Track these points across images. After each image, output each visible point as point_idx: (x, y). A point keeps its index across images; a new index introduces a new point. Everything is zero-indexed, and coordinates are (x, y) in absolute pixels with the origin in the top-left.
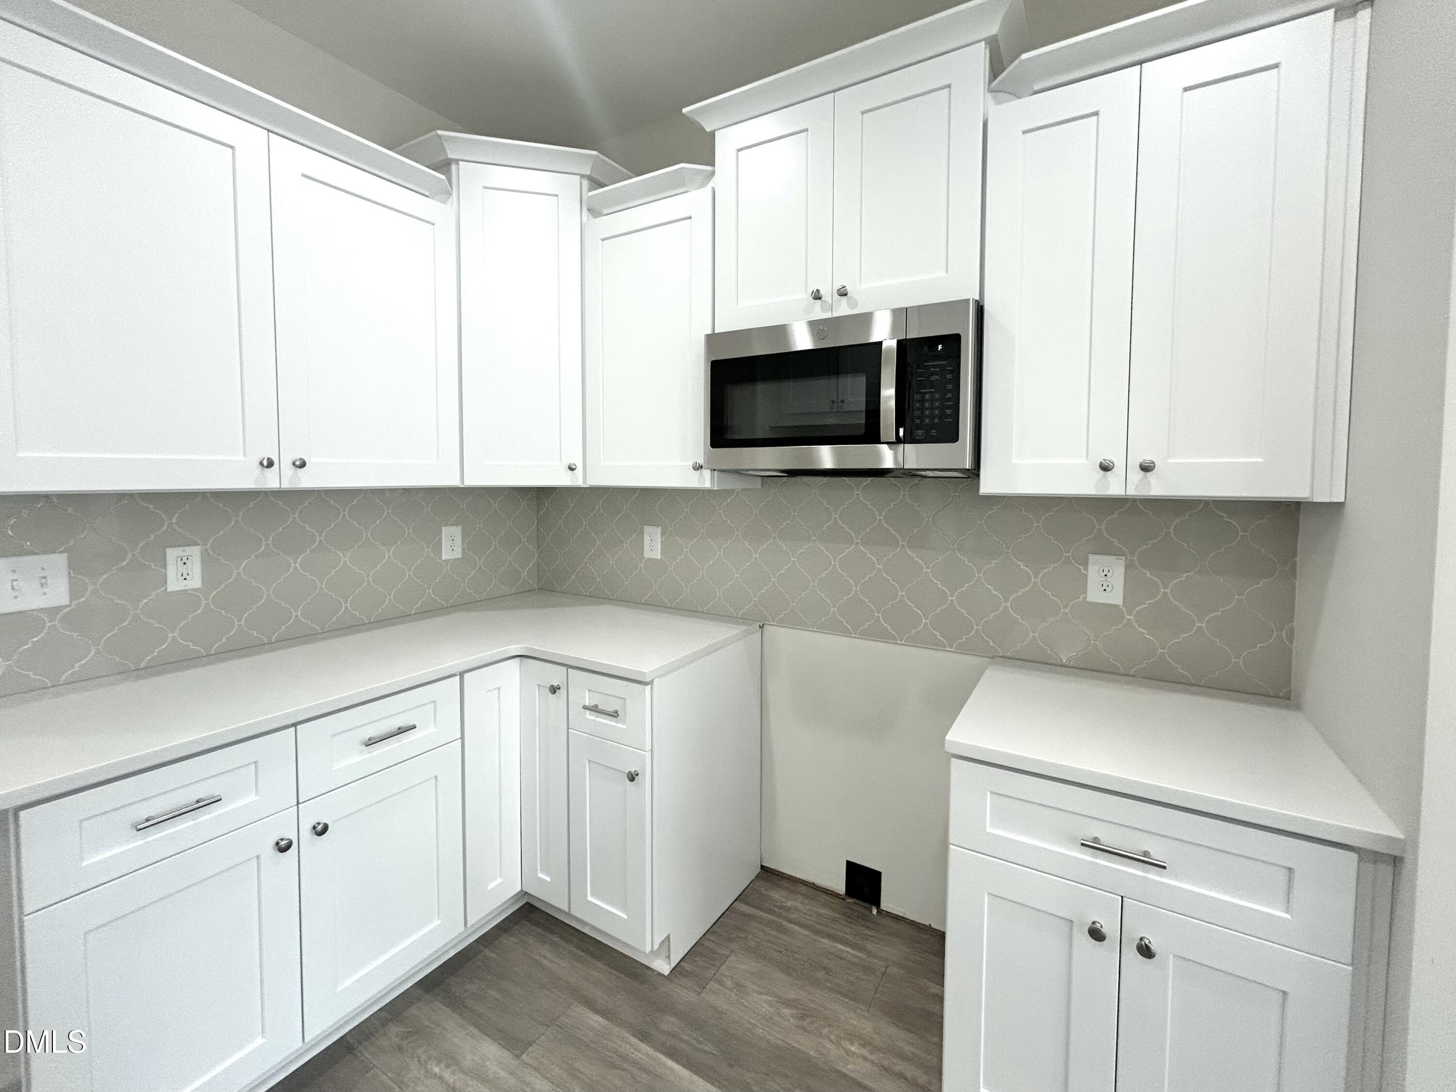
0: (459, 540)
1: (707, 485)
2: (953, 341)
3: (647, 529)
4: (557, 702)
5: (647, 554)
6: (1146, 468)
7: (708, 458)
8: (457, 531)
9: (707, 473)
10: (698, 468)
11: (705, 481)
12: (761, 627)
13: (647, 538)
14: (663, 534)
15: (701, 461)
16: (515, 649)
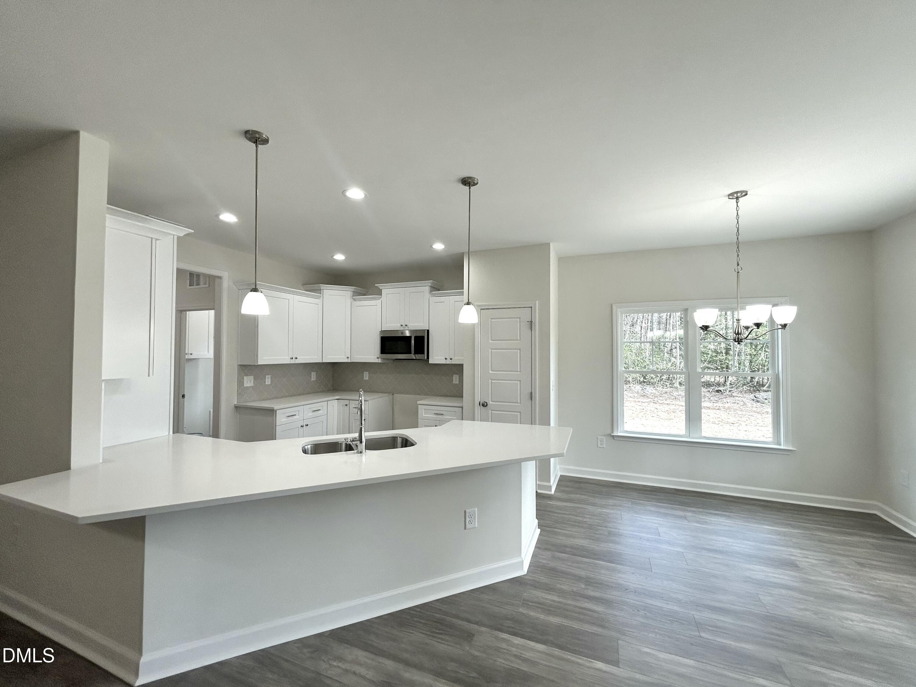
0: (315, 375)
1: (380, 362)
2: (423, 337)
3: (365, 372)
4: (347, 408)
5: (365, 379)
6: (451, 359)
7: (381, 356)
8: (315, 373)
9: (380, 359)
10: (378, 358)
11: (379, 361)
12: (393, 394)
13: (364, 374)
14: (369, 373)
15: (379, 357)
16: (337, 397)
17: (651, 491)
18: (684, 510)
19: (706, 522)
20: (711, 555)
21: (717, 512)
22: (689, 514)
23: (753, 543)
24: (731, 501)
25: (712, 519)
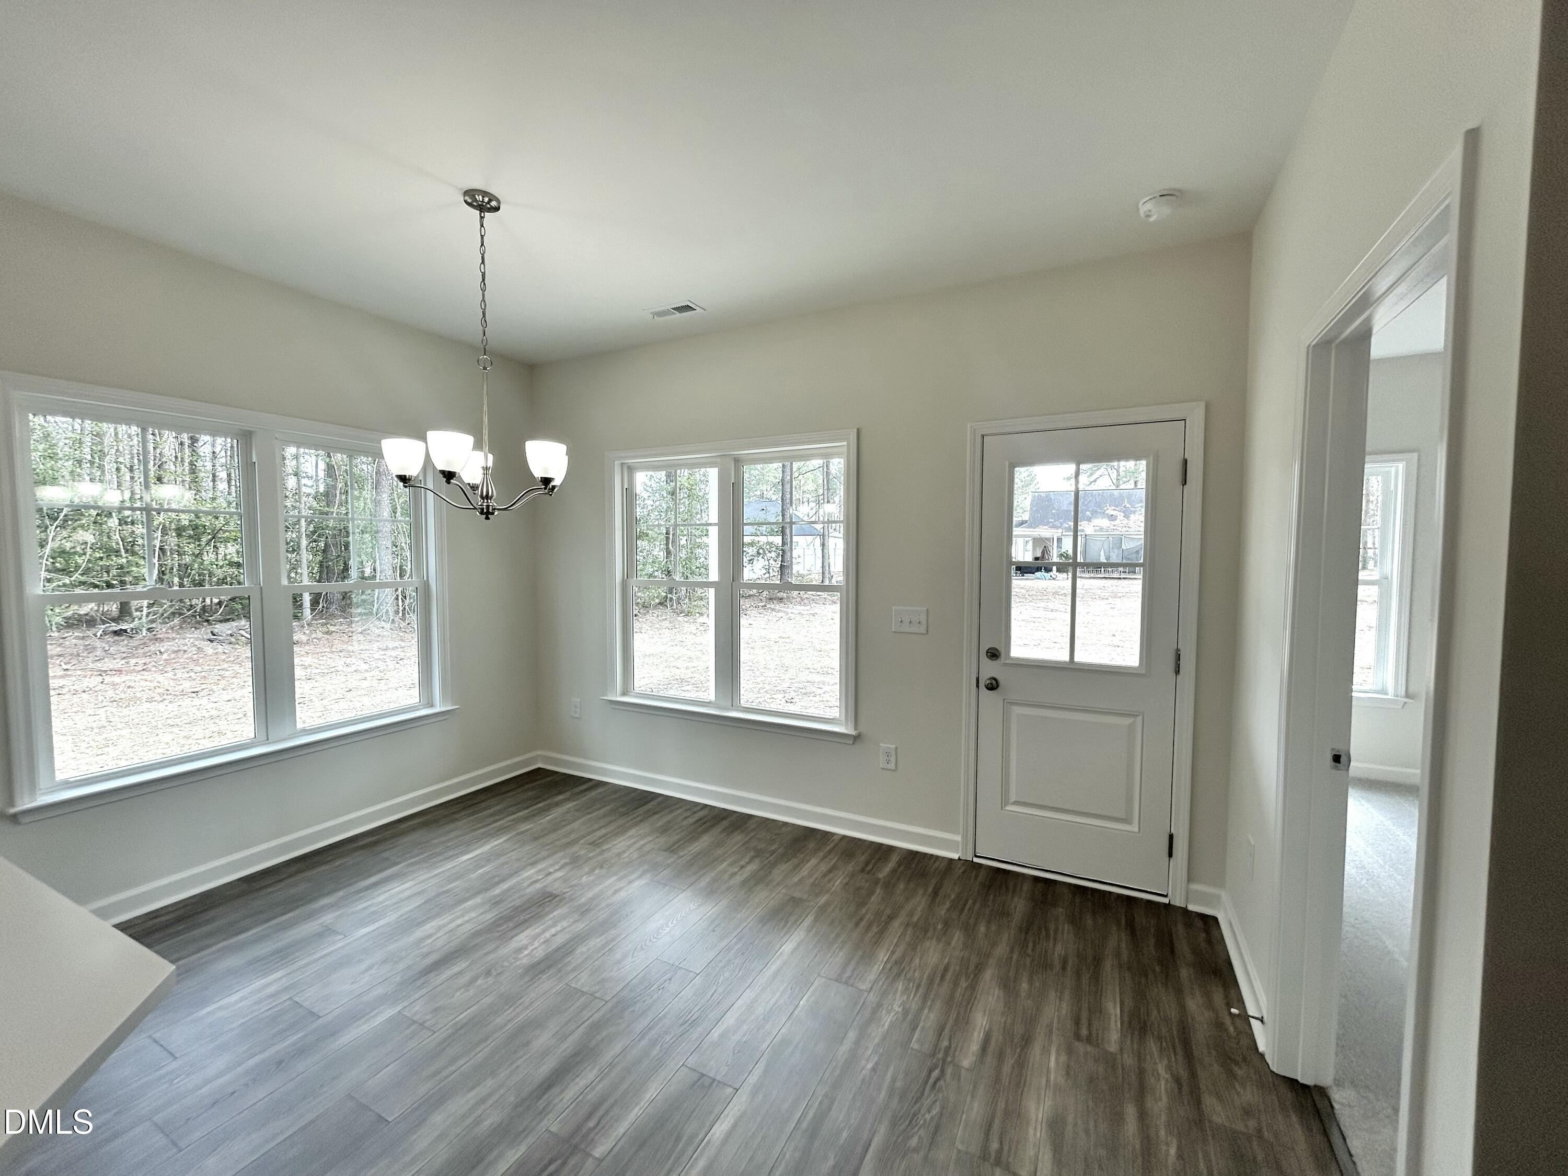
17: (179, 920)
18: (309, 916)
19: (374, 913)
20: (448, 973)
21: (373, 879)
22: (328, 918)
23: (478, 900)
24: (375, 843)
25: (381, 898)
